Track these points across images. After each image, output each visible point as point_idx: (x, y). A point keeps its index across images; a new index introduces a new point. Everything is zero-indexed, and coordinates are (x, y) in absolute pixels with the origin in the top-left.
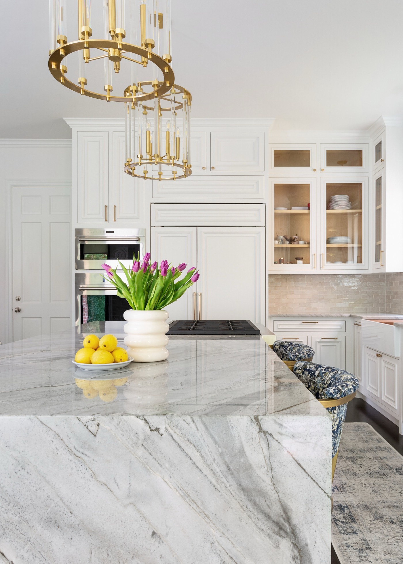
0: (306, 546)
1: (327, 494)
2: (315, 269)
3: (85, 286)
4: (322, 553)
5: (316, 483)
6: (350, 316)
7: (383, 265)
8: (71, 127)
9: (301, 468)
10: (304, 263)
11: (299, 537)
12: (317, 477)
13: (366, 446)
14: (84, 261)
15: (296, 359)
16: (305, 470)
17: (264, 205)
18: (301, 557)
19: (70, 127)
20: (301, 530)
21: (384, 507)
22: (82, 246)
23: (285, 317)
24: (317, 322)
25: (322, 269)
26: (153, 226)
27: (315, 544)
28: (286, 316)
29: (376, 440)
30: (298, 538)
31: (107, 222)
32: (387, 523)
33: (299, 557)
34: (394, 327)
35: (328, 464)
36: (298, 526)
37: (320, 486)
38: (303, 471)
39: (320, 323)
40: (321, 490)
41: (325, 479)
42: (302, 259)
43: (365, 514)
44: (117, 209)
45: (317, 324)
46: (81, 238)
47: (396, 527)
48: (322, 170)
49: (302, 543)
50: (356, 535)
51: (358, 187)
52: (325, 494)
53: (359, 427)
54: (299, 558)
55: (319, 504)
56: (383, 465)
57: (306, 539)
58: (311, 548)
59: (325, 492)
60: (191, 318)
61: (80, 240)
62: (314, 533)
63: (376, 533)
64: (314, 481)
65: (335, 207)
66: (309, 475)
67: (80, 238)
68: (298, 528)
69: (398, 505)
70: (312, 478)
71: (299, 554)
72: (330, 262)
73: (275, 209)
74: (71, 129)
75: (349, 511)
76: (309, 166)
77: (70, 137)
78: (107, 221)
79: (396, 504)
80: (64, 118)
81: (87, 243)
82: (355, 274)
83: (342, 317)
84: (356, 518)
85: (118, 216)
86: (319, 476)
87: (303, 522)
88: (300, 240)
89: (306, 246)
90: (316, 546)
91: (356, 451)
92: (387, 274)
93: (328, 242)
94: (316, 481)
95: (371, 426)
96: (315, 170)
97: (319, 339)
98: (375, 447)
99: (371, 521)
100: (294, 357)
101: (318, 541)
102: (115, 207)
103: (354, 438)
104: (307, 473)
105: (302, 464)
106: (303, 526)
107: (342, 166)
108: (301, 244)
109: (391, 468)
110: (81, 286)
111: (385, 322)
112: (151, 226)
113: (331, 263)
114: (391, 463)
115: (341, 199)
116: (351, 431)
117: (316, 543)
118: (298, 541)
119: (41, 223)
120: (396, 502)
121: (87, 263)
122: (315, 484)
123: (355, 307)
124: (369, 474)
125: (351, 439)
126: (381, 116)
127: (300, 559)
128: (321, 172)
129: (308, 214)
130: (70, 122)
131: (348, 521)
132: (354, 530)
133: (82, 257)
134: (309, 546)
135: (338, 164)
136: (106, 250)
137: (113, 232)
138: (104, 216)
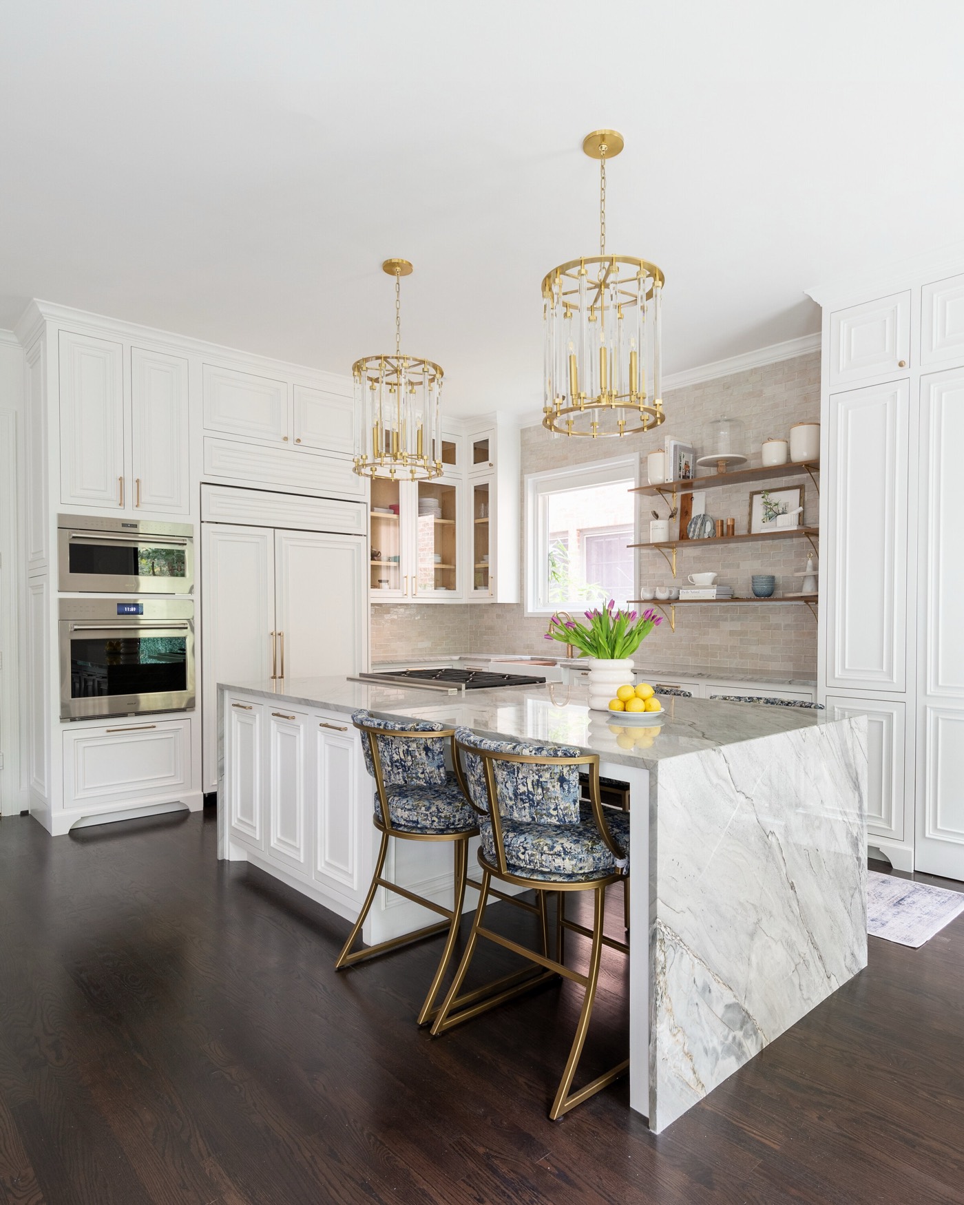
2: (407, 597)
8: (44, 318)
10: (391, 588)
17: (365, 505)
25: (414, 596)
26: (205, 522)
31: (124, 508)
42: (388, 582)
44: (144, 487)
51: (450, 490)
72: (421, 588)
74: (45, 321)
78: (123, 505)
85: (146, 498)
89: (394, 564)
102: (138, 482)
112: (202, 522)
115: (431, 503)
129: (399, 520)
130: (44, 307)
137: (136, 526)
138: (115, 495)
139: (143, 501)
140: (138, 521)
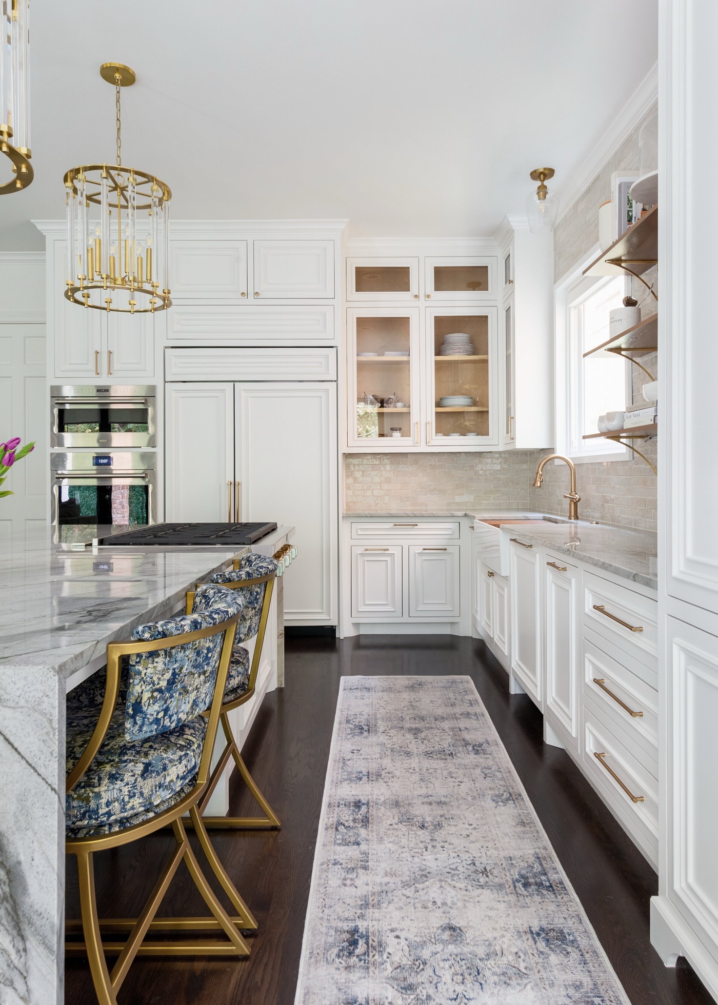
0: (17, 865)
1: (50, 785)
2: (419, 445)
3: (65, 472)
4: (43, 875)
5: (34, 768)
6: (466, 515)
7: (513, 439)
8: (44, 234)
9: (10, 747)
10: (402, 436)
11: (8, 850)
12: (36, 760)
13: (450, 710)
14: (63, 434)
15: (220, 581)
16: (16, 750)
17: (334, 349)
18: (10, 881)
19: (42, 233)
20: (11, 841)
21: (423, 803)
22: (61, 412)
23: (367, 517)
24: (417, 525)
25: (428, 444)
26: (168, 382)
27: (33, 862)
28: (369, 515)
29: (469, 702)
30: (6, 852)
31: (99, 376)
32: (414, 828)
33: (7, 881)
34: (501, 531)
35: (51, 740)
36: (6, 834)
37: (40, 772)
38: (14, 750)
39: (420, 526)
40: (41, 779)
41: (46, 763)
42: (400, 429)
43: (389, 813)
44: (115, 357)
45: (416, 527)
46: (58, 400)
47: (424, 833)
48: (428, 296)
49: (13, 860)
50: (357, 846)
51: (482, 321)
52: (46, 786)
53: (454, 682)
54: (7, 883)
55: (38, 801)
56: (457, 740)
57: (18, 854)
58: (25, 867)
59: (47, 783)
60: (225, 520)
61: (56, 403)
62: (31, 845)
63: (390, 842)
64: (30, 765)
65: (448, 352)
66: (23, 757)
67: (56, 400)
68: (6, 837)
69: (447, 800)
70: (27, 762)
71: (8, 878)
72: (442, 434)
73: (358, 355)
74: (45, 236)
75: (366, 810)
76: (408, 290)
77: (43, 248)
78: (98, 374)
79: (443, 799)
80: (32, 221)
81: (68, 407)
82: (483, 452)
83: (453, 516)
84: (370, 821)
85: (116, 366)
86: (38, 758)
87: (14, 829)
88: (398, 401)
89: (405, 410)
90: (33, 864)
91: (428, 719)
92: (530, 451)
93: (438, 404)
94: (33, 765)
95: (472, 681)
96: (416, 296)
97: (420, 550)
98: (460, 712)
99: (391, 825)
100: (217, 578)
101: (37, 856)
102: (110, 353)
103: (436, 700)
104: (19, 753)
105: (12, 740)
106: (14, 834)
107: (474, 290)
108: (399, 408)
109: (467, 744)
110: (59, 472)
111: (495, 523)
112: (165, 382)
113: (444, 435)
114: (472, 736)
115: (458, 339)
116: (437, 689)
117: (33, 860)
118: (6, 858)
119: (11, 377)
120: (446, 796)
121: (68, 438)
122: (32, 770)
123: (483, 502)
124: (429, 754)
125: (432, 701)
126: (506, 216)
127: (9, 885)
128: (427, 299)
129: (408, 362)
130: (41, 226)
131: (357, 825)
132: (359, 839)
133: (61, 429)
134: (23, 864)
135: (468, 287)
136: (97, 417)
137: (107, 391)
138: (92, 366)
139: (115, 368)
140: (109, 386)
